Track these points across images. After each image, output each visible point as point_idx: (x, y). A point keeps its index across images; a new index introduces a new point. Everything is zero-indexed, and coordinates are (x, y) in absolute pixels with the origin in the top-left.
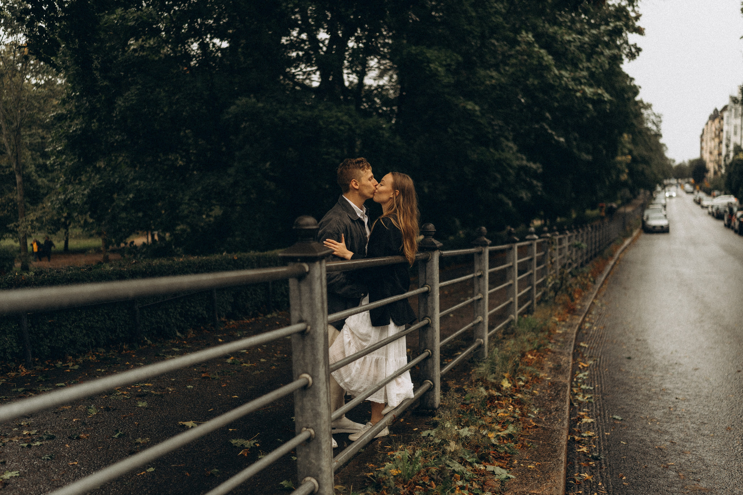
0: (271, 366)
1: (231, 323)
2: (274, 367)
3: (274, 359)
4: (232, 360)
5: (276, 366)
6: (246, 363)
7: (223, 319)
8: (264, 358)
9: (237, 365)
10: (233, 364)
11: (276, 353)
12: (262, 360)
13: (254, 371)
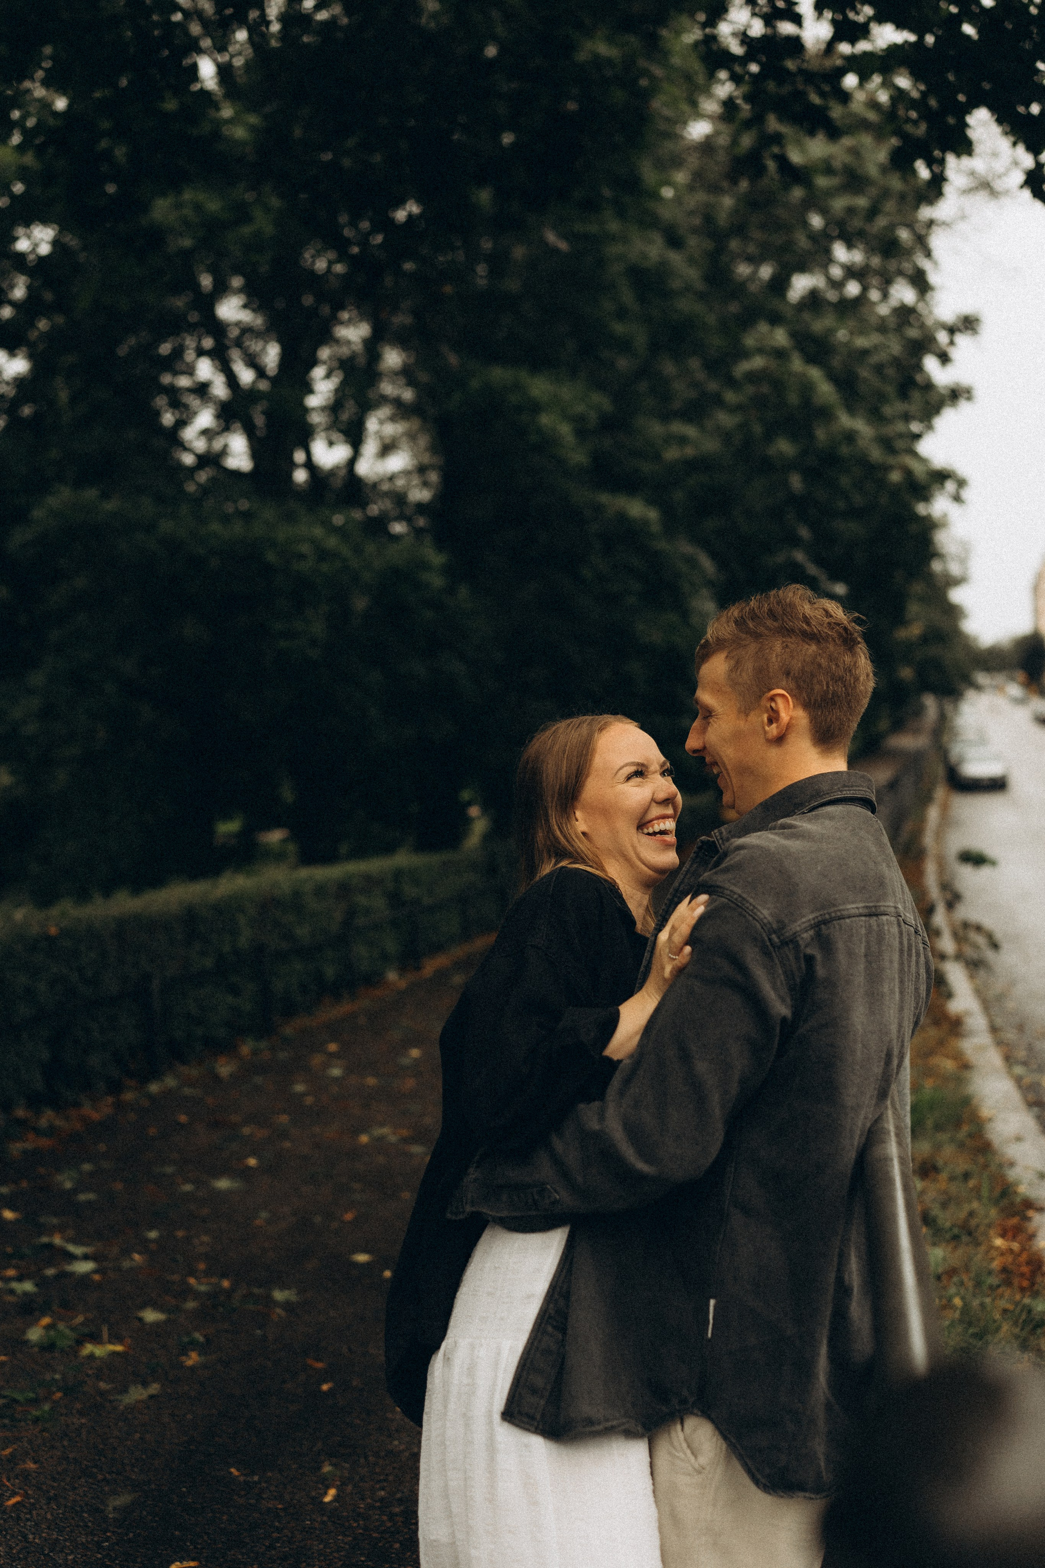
0: (184, 1351)
1: (43, 1122)
2: (193, 1359)
3: (191, 1305)
4: (48, 1327)
5: (203, 1349)
6: (95, 1338)
7: (20, 1113)
8: (157, 1306)
9: (62, 1351)
10: (48, 1347)
11: (192, 1273)
12: (151, 1316)
13: (125, 1390)
